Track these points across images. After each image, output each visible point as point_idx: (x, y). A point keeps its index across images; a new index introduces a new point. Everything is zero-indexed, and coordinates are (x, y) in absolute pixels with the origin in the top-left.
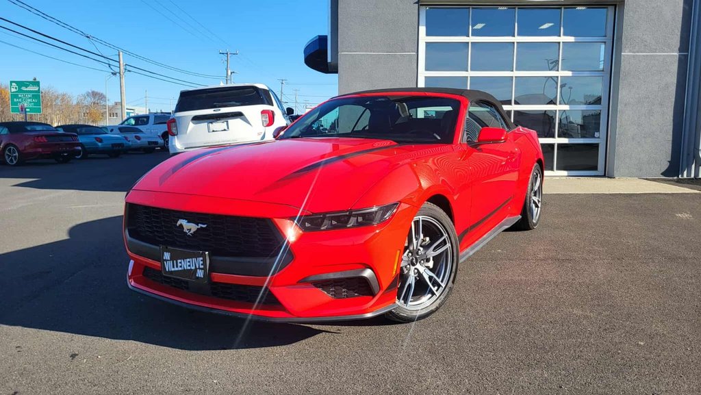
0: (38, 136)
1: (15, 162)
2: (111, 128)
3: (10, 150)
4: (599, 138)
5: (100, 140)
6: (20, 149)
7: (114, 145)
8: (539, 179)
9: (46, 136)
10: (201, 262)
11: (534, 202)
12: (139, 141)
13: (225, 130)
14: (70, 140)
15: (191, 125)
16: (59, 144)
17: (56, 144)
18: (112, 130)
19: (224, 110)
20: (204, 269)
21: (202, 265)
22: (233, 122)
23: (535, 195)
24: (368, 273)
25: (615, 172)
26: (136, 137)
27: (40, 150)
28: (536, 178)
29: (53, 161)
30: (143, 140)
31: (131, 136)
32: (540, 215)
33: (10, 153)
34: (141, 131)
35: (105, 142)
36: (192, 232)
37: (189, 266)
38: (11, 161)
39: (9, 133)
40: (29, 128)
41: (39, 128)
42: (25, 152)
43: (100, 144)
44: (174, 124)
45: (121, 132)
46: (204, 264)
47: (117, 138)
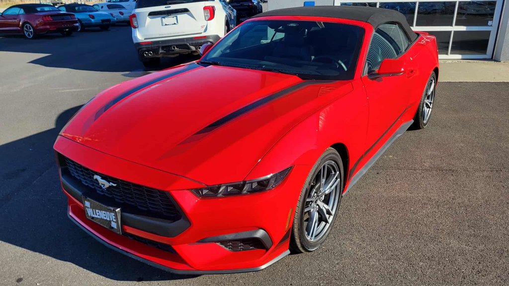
0: (45, 16)
1: (31, 36)
2: (101, 6)
3: (27, 27)
4: (491, 26)
5: (93, 17)
6: (35, 25)
7: (103, 21)
8: (433, 85)
9: (52, 16)
10: (114, 217)
11: (427, 104)
12: (122, 16)
13: (175, 24)
14: (69, 18)
15: (149, 20)
16: (62, 22)
17: (60, 22)
18: (102, 7)
19: (174, 7)
20: (117, 222)
21: (115, 219)
22: (182, 17)
23: (428, 99)
24: (260, 233)
25: (501, 56)
26: (120, 12)
27: (48, 27)
28: (431, 84)
29: (59, 34)
30: (125, 15)
31: (116, 12)
32: (431, 114)
33: (27, 29)
34: (124, 8)
35: (96, 18)
36: (105, 187)
37: (105, 217)
38: (29, 35)
39: (25, 13)
40: (39, 9)
41: (46, 9)
42: (38, 28)
43: (93, 20)
44: (134, 18)
45: (109, 8)
46: (116, 218)
47: (105, 15)
